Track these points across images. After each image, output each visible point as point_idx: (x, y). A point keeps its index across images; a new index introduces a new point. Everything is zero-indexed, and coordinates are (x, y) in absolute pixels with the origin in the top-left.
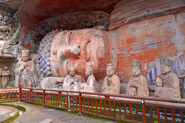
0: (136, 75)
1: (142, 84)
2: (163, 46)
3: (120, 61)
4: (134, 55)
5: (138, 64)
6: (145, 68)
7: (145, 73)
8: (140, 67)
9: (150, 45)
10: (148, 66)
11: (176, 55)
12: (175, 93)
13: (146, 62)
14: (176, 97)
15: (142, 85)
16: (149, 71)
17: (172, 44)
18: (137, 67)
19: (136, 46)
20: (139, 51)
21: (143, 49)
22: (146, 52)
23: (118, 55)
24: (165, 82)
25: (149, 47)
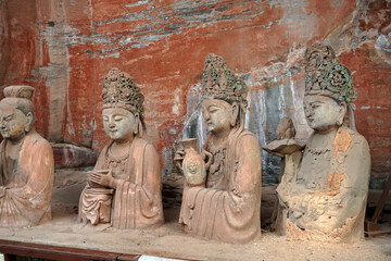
0: (118, 135)
1: (138, 173)
2: (238, 21)
3: (83, 75)
4: (135, 53)
5: (127, 91)
6: (176, 110)
7: (173, 131)
8: (136, 102)
9: (194, 12)
10: (184, 99)
11: (283, 59)
12: (236, 214)
13: (176, 83)
14: (237, 229)
15: (138, 180)
16: (187, 123)
17: (269, 12)
18: (122, 103)
19: (141, 16)
20: (152, 37)
21: (168, 29)
22: (178, 42)
23: (73, 50)
24: (214, 167)
25: (191, 20)
